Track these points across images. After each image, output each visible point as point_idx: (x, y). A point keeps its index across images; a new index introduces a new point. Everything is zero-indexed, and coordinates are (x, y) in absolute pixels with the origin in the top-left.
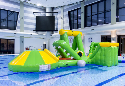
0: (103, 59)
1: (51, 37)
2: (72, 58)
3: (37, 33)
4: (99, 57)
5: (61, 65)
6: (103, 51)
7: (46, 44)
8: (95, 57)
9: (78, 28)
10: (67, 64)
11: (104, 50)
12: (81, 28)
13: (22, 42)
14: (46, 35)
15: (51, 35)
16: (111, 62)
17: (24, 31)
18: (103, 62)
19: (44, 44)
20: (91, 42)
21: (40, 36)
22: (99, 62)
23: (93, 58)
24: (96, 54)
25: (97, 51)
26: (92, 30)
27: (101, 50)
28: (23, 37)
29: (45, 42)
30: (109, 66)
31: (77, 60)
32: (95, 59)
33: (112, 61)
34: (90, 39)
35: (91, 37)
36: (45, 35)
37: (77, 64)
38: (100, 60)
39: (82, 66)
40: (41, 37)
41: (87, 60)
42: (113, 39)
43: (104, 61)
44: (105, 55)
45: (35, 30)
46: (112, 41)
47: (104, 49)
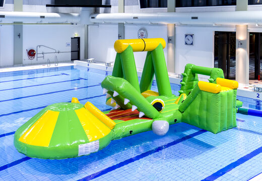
0: (205, 117)
1: (93, 20)
2: (141, 114)
3: (57, 12)
4: (197, 112)
5: (119, 135)
6: (205, 102)
7: (79, 39)
8: (189, 109)
9: (160, 6)
10: (131, 132)
11: (207, 100)
12: (167, 7)
13: (19, 36)
14: (79, 16)
15: (92, 18)
16: (219, 124)
17: (25, 7)
18: (205, 124)
19: (75, 38)
20: (192, 44)
21: (64, 20)
22: (197, 121)
23: (185, 110)
24: (192, 104)
25: (194, 98)
26: (193, 18)
27: (202, 97)
28: (22, 23)
29: (76, 34)
30: (216, 132)
31: (152, 119)
32: (190, 115)
33: (222, 121)
34: (190, 38)
35: (191, 33)
36: (76, 15)
37: (151, 127)
38: (200, 118)
39: (160, 134)
40: (67, 21)
41: (172, 115)
42: (241, 43)
43: (207, 122)
44: (207, 110)
45: (52, 2)
46: (239, 47)
47: (207, 96)
